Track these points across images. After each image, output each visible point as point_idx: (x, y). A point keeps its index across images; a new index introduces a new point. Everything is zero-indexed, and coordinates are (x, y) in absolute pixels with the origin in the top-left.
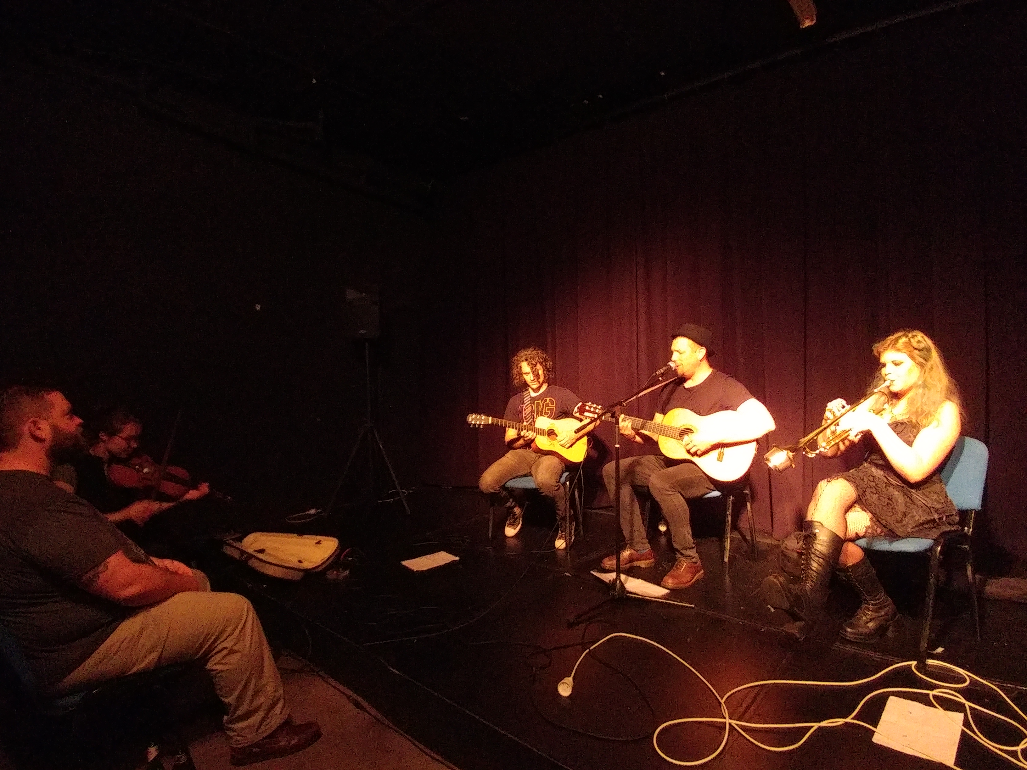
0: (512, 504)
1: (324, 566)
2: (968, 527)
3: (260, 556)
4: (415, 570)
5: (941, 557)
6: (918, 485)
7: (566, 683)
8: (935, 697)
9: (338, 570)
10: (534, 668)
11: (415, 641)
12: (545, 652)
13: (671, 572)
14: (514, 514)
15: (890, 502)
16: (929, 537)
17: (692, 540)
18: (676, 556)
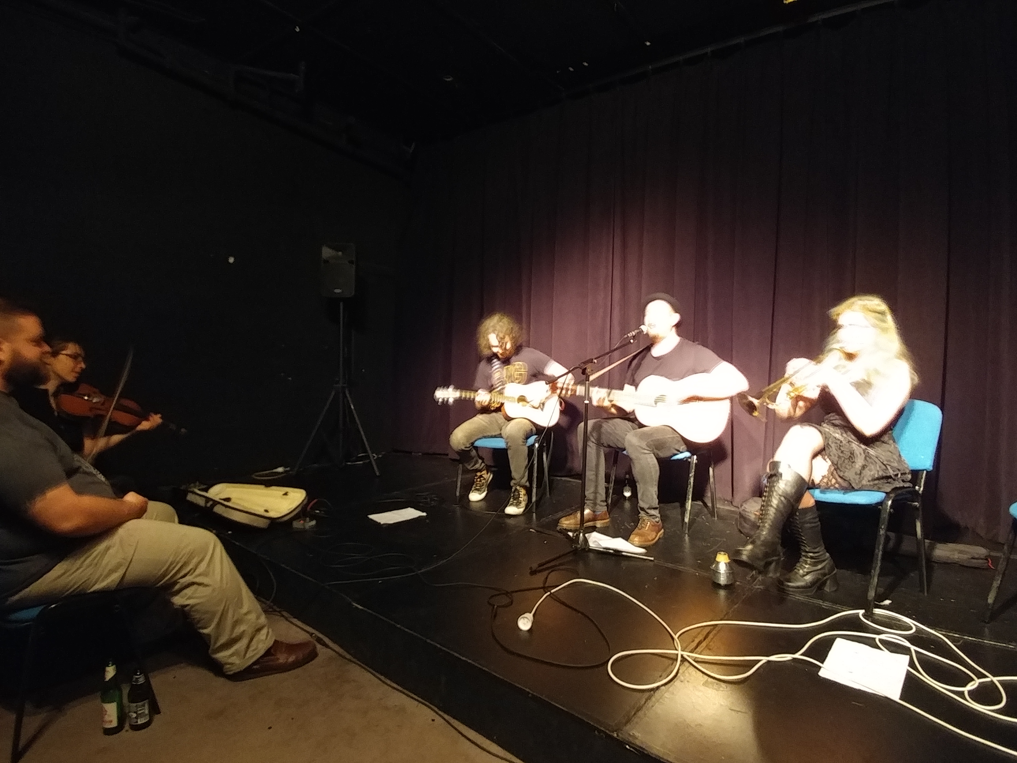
1: (289, 516)
2: (918, 486)
3: (226, 503)
4: (382, 523)
5: (892, 511)
6: (871, 439)
7: (526, 618)
8: (881, 641)
9: (305, 521)
10: (496, 607)
11: (380, 582)
12: (507, 593)
13: (636, 531)
14: (482, 479)
15: (852, 456)
16: (882, 490)
17: (657, 500)
18: (640, 515)
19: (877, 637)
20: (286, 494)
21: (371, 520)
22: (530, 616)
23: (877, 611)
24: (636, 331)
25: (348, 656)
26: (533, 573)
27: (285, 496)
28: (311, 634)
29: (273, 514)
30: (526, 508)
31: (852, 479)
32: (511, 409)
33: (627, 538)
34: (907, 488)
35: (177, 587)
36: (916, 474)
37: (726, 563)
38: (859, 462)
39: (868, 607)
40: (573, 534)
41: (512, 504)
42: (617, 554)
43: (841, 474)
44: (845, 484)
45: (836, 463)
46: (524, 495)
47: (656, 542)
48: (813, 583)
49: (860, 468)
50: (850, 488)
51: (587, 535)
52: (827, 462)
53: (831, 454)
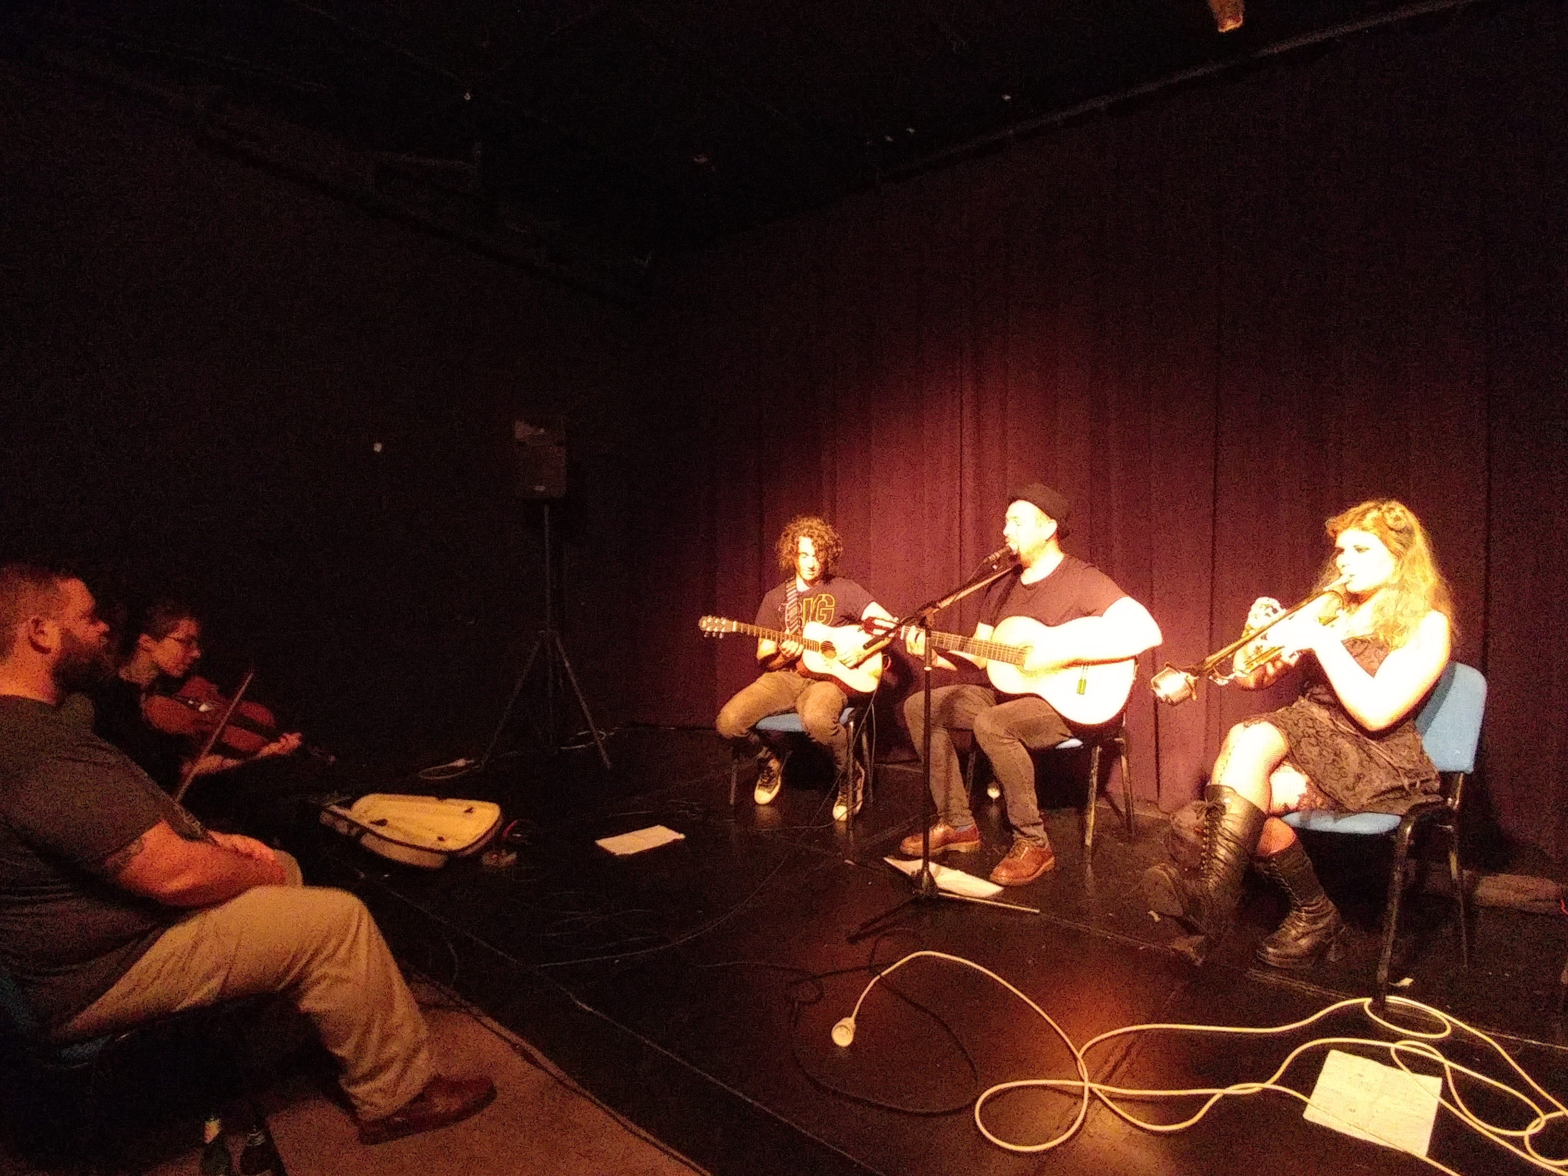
0: (766, 753)
1: (476, 847)
2: (1452, 798)
3: (380, 830)
4: (618, 854)
5: (1412, 842)
6: (1381, 735)
7: (846, 1027)
8: (1400, 1053)
9: (499, 854)
10: (796, 1004)
11: (617, 961)
12: (813, 978)
13: (1004, 862)
14: (769, 770)
15: (1337, 759)
16: (1395, 812)
17: (1038, 811)
18: (1014, 835)
19: (1393, 1046)
20: (469, 811)
21: (602, 848)
22: (849, 1022)
23: (1392, 999)
25: (572, 1084)
26: (853, 940)
27: (468, 814)
28: (514, 1045)
29: (452, 845)
31: (1343, 797)
34: (1434, 803)
39: (1377, 993)
47: (1039, 878)
49: (1353, 779)
50: (1343, 810)
52: (1301, 773)
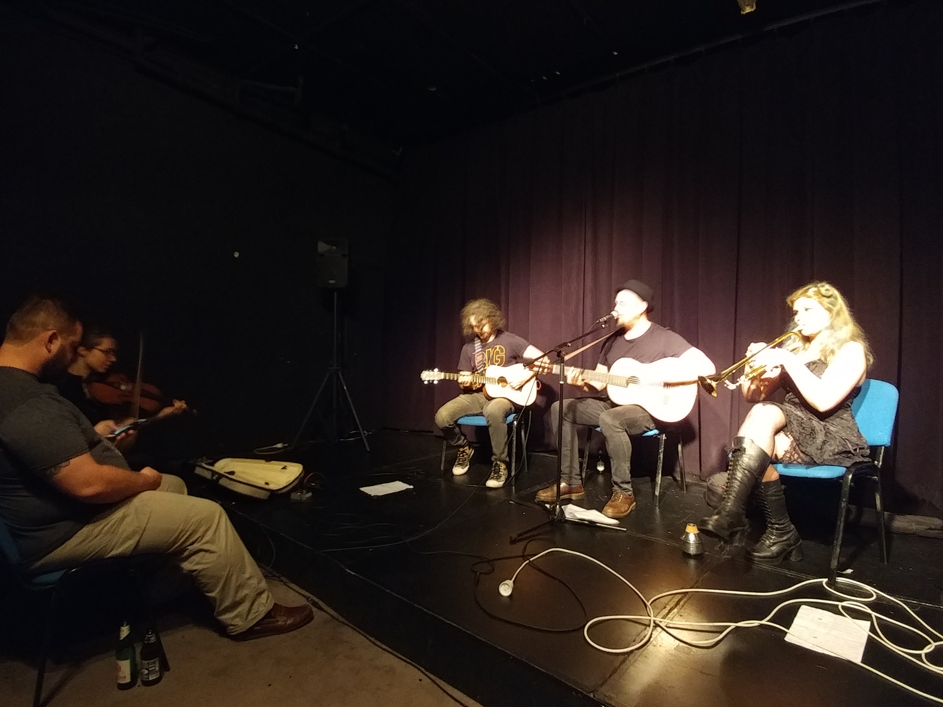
1: (289, 488)
2: (877, 461)
3: (231, 476)
4: (373, 495)
5: (852, 484)
6: (825, 415)
7: (507, 584)
8: (843, 607)
9: (302, 493)
10: (478, 574)
11: (371, 550)
12: (489, 561)
13: (610, 503)
14: (464, 454)
15: (813, 432)
16: (843, 465)
17: (630, 475)
18: (613, 488)
19: (840, 604)
20: (284, 468)
21: (364, 492)
22: (510, 582)
23: (840, 579)
24: (607, 317)
25: (341, 619)
26: (513, 542)
27: (284, 470)
28: (308, 598)
29: (272, 487)
30: (507, 480)
31: (813, 454)
32: (492, 389)
33: (600, 510)
34: (866, 462)
35: (186, 553)
36: (874, 449)
37: (694, 534)
38: (820, 438)
39: (831, 576)
40: (550, 506)
41: (492, 478)
42: (592, 524)
43: (804, 449)
44: (807, 459)
45: (797, 438)
46: (504, 469)
47: (629, 514)
48: (778, 554)
49: (821, 444)
50: (812, 463)
51: (563, 507)
52: (789, 438)
53: (793, 430)
